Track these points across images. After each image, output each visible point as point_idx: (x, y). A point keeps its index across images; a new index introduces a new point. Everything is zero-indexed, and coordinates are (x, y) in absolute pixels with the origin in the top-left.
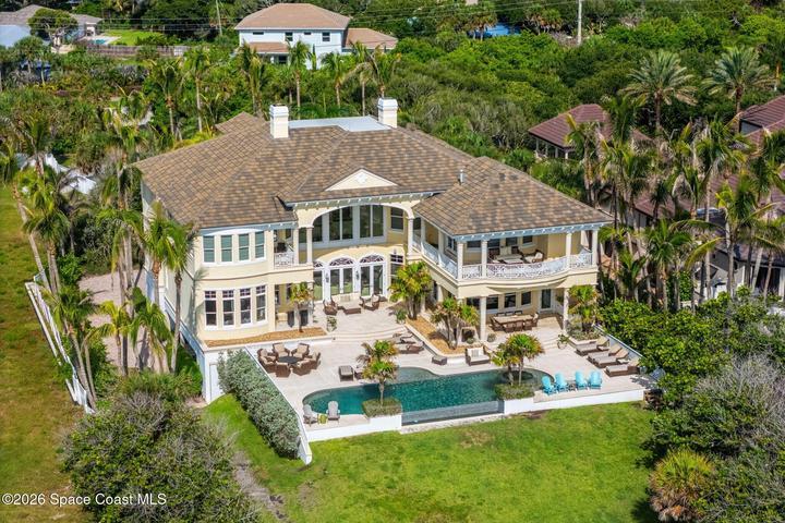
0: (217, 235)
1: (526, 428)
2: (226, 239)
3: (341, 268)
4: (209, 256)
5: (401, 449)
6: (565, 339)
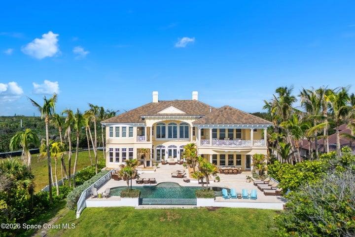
0: (114, 126)
2: (117, 128)
3: (172, 149)
4: (111, 135)
5: (126, 217)
6: (249, 178)
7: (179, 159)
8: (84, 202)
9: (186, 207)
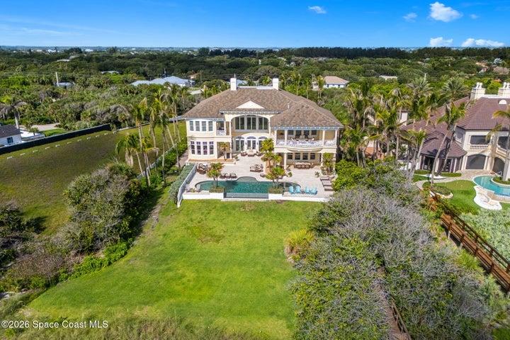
0: (194, 121)
1: (272, 207)
2: (198, 122)
3: (252, 140)
4: (192, 129)
5: (215, 207)
6: (317, 174)
7: (258, 150)
8: (181, 195)
9: (260, 200)
